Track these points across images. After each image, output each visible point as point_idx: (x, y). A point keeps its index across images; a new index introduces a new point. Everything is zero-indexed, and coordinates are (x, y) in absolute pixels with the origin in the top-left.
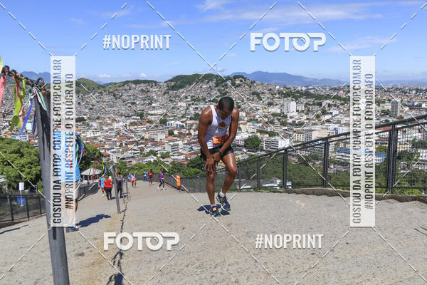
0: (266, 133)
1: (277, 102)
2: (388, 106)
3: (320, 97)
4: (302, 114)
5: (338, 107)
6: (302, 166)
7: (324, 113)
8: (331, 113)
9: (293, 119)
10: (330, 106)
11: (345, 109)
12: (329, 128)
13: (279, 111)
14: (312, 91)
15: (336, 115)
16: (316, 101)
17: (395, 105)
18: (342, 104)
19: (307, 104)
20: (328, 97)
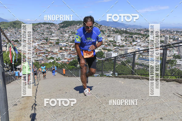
0: (106, 50)
1: (112, 36)
2: (163, 39)
3: (132, 34)
4: (124, 41)
5: (140, 38)
6: (123, 66)
7: (134, 41)
8: (137, 41)
9: (119, 44)
10: (136, 38)
11: (143, 40)
12: (136, 48)
13: (113, 40)
14: (128, 31)
15: (139, 42)
16: (130, 36)
17: (166, 38)
18: (142, 37)
19: (126, 37)
20: (136, 34)
